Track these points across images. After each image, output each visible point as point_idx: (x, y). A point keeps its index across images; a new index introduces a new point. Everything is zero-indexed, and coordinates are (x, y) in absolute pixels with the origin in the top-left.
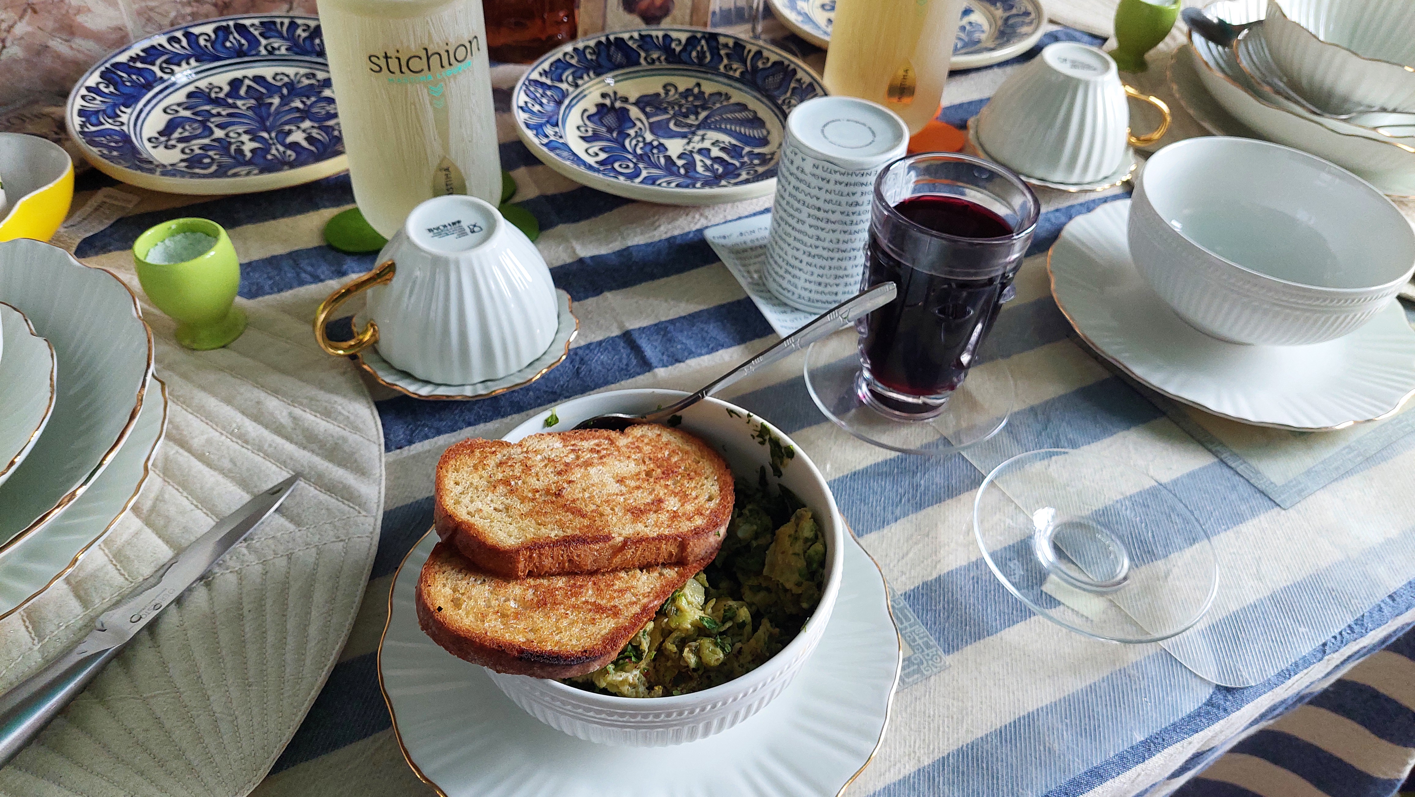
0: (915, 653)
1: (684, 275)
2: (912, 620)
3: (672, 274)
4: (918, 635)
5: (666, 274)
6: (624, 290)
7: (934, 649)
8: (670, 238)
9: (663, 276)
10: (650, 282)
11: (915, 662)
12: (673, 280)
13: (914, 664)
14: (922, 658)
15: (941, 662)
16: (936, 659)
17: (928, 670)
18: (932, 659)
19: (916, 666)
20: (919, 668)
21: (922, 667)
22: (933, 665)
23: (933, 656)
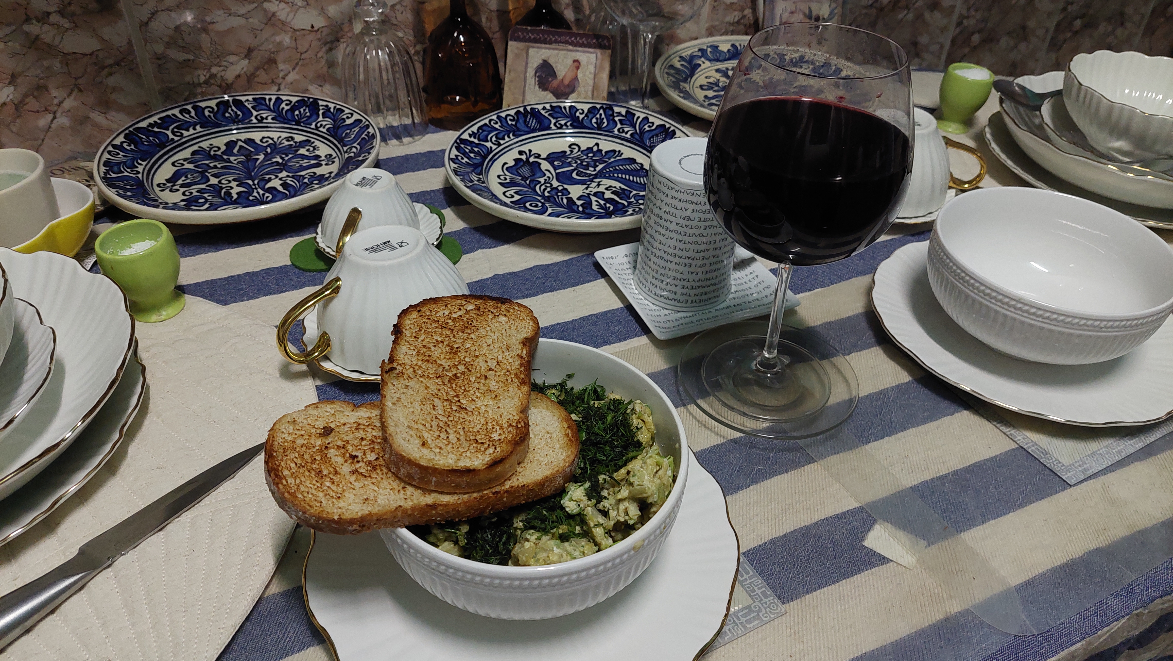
2: (752, 573)
4: (757, 586)
7: (771, 598)
11: (755, 609)
13: (754, 612)
14: (760, 606)
15: (777, 609)
16: (773, 607)
17: (766, 617)
18: (769, 607)
19: (756, 614)
20: (758, 615)
21: (761, 614)
22: (770, 612)
23: (770, 604)
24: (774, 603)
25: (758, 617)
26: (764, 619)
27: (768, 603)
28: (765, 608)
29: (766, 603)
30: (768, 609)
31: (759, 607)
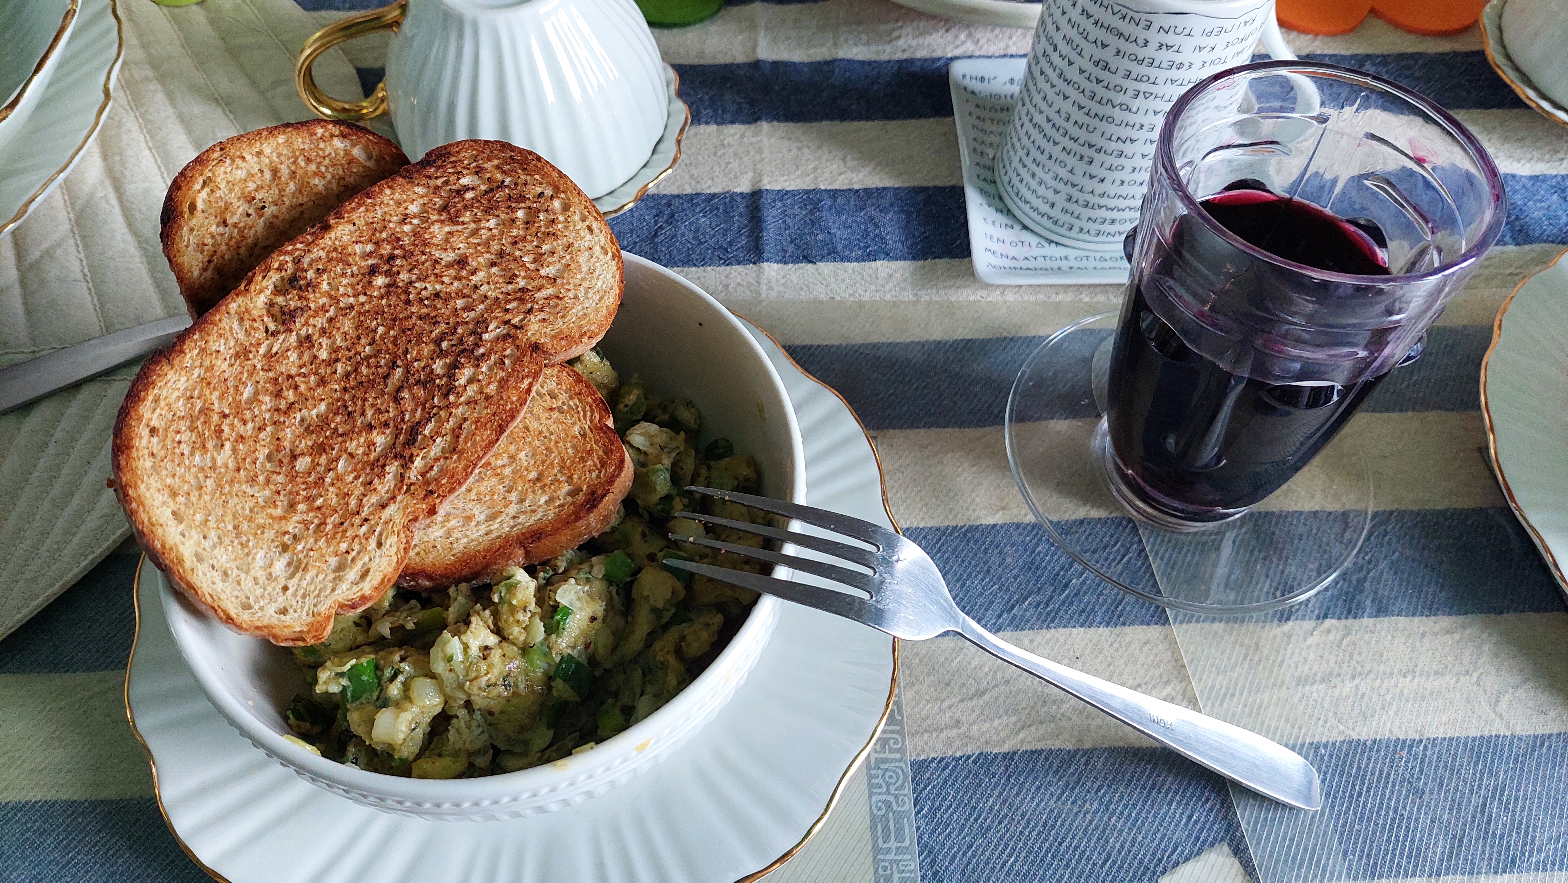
1: (893, 126)
3: (877, 118)
5: (867, 116)
6: (791, 125)
8: (906, 61)
9: (859, 118)
10: (837, 122)
12: (870, 128)
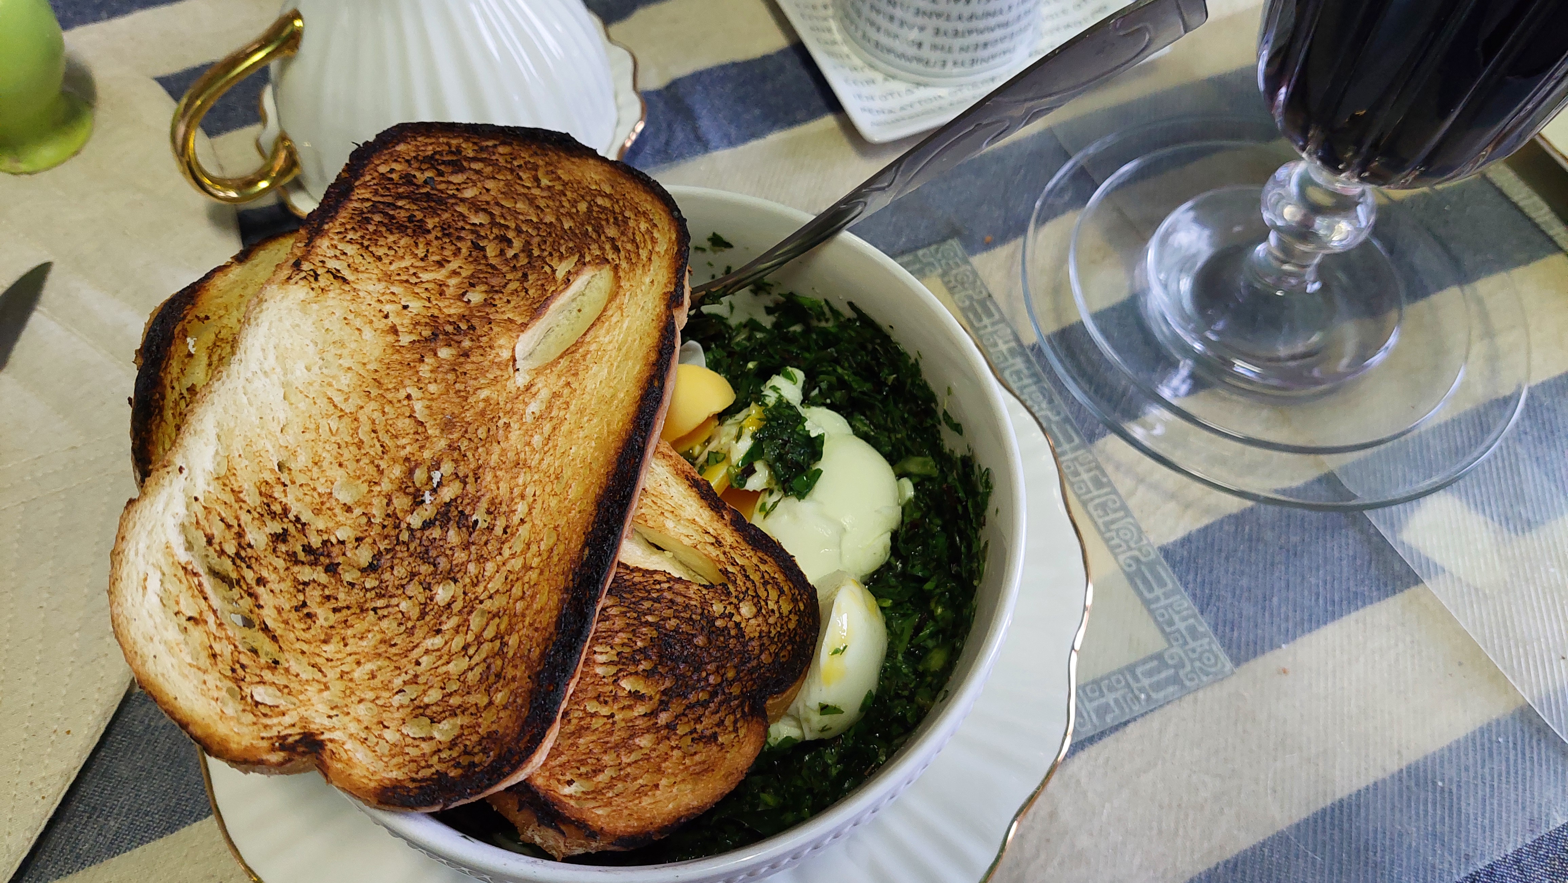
0: (1171, 646)
2: (1170, 586)
4: (1178, 612)
7: (1207, 640)
11: (1170, 662)
13: (1167, 666)
14: (1183, 655)
15: (1216, 664)
16: (1209, 659)
17: (1192, 680)
18: (1200, 659)
19: (1171, 671)
20: (1177, 673)
21: (1182, 673)
22: (1201, 669)
23: (1202, 653)
24: (1211, 651)
25: (1175, 680)
26: (1188, 683)
27: (1199, 650)
28: (1192, 661)
29: (1194, 651)
30: (1197, 664)
31: (1181, 658)
